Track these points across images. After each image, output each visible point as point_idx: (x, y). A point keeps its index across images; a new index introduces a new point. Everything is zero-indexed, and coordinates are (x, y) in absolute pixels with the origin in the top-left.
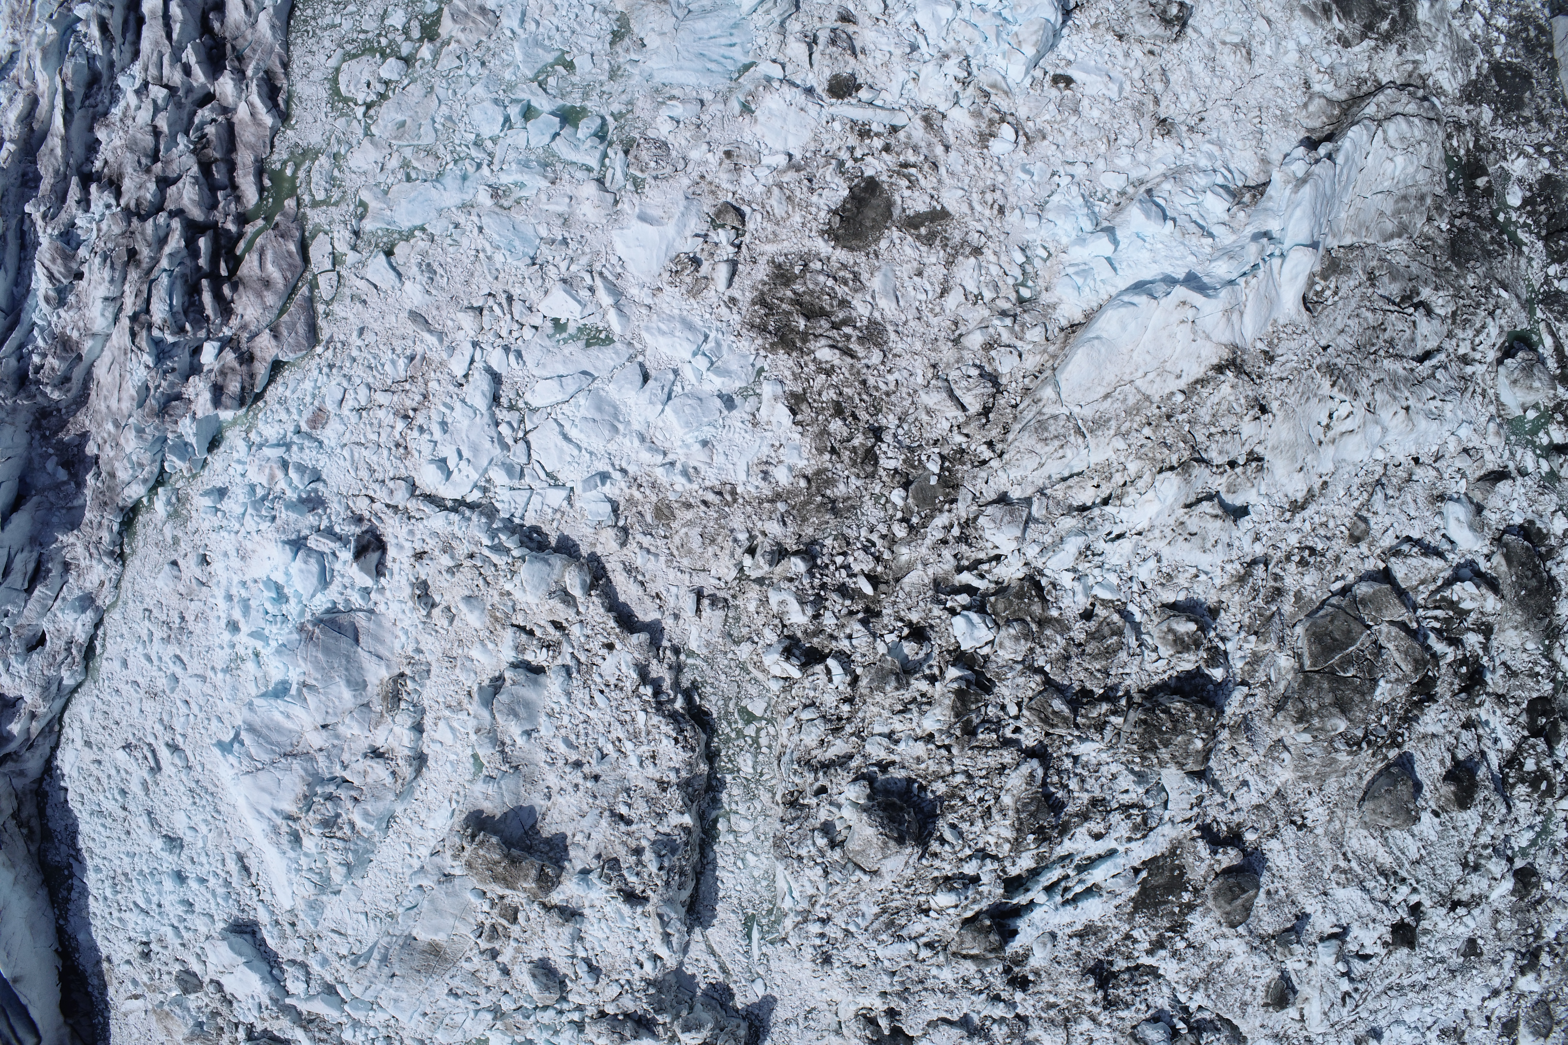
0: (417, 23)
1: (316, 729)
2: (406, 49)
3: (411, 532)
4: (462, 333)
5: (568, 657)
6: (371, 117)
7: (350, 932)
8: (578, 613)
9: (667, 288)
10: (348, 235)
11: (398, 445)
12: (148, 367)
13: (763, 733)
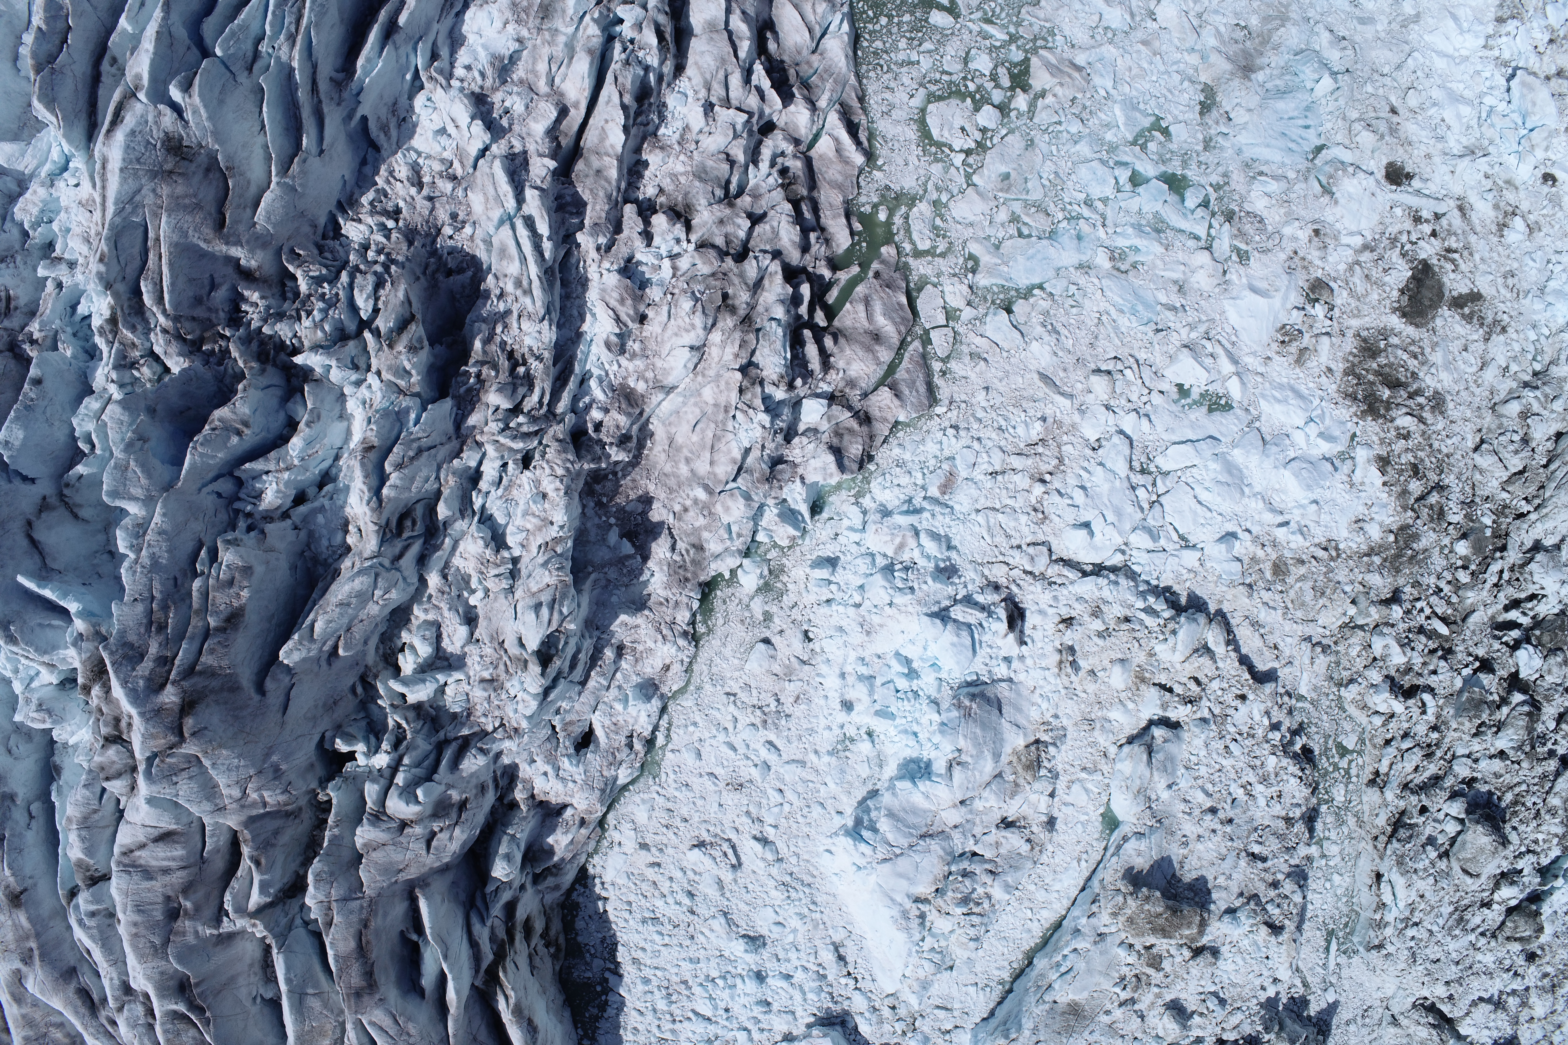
0: (1005, 71)
1: (955, 806)
2: (997, 96)
3: (1055, 598)
4: (1091, 396)
5: (1206, 711)
6: (970, 166)
7: (956, 1006)
8: (1217, 668)
9: (1276, 358)
10: (965, 289)
11: (1035, 510)
12: (764, 427)
13: (1354, 764)
